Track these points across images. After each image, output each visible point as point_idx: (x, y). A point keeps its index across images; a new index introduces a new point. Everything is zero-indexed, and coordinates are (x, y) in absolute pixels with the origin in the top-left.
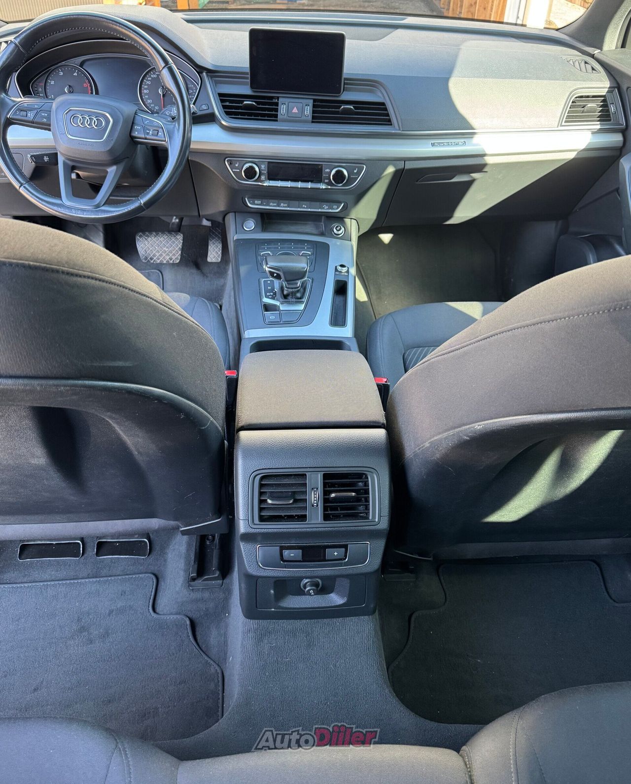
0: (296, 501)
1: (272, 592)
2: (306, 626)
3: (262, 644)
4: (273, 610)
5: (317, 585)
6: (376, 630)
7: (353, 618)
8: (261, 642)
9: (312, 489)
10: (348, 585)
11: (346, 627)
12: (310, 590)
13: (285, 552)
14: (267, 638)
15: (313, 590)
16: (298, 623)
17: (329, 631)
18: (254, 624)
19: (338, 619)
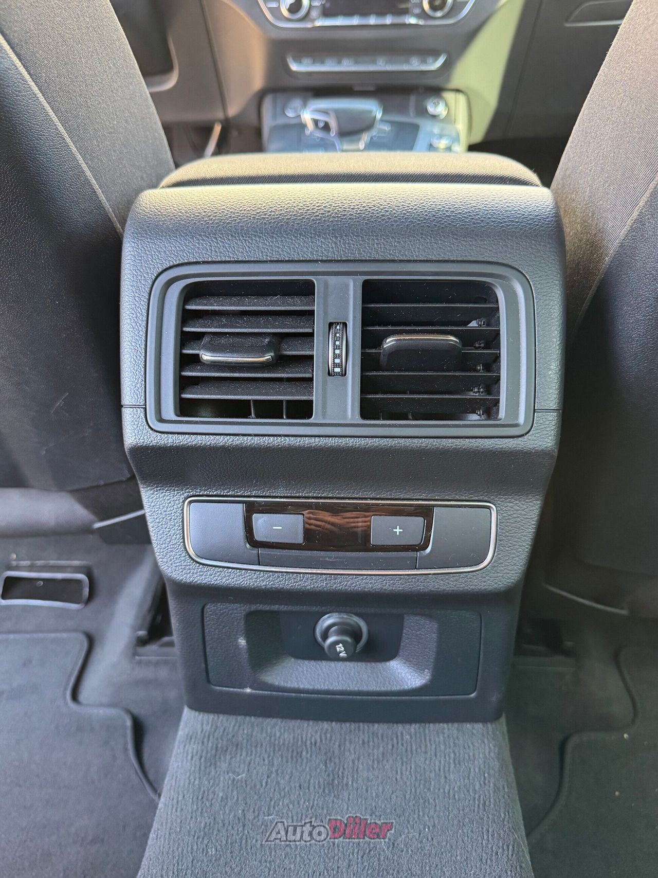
0: (281, 361)
1: (242, 642)
2: (328, 736)
3: (213, 773)
4: (248, 690)
5: (355, 634)
6: (503, 760)
7: (445, 726)
8: (213, 767)
9: (331, 325)
10: (434, 636)
11: (426, 746)
12: (337, 643)
13: (257, 520)
14: (228, 757)
15: (344, 643)
16: (310, 728)
17: (383, 753)
18: (205, 722)
19: (407, 726)
